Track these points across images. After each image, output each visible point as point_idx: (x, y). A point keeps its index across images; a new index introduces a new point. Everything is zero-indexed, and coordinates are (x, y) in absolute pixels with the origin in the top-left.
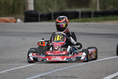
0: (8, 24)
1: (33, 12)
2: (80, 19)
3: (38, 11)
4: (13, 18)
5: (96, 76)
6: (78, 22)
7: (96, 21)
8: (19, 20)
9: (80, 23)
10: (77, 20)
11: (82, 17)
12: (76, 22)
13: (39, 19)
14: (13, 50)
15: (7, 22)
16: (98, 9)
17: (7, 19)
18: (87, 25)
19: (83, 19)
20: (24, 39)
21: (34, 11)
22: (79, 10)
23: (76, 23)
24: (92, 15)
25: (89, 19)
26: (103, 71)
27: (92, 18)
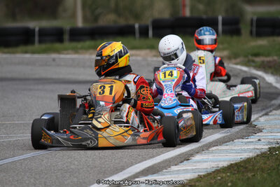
2: (37, 46)
5: (75, 180)
6: (33, 52)
7: (76, 51)
9: (36, 56)
10: (30, 48)
11: (40, 42)
12: (26, 52)
18: (54, 60)
22: (35, 25)
23: (28, 56)
24: (66, 37)
25: (58, 45)
26: (92, 168)
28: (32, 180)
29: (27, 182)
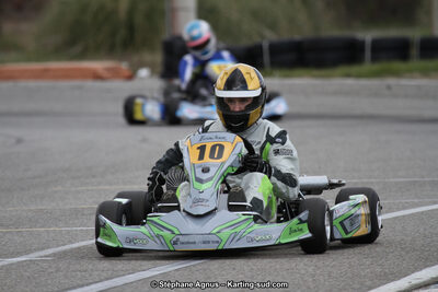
0: (98, 84)
2: (367, 66)
4: (124, 66)
5: (378, 269)
6: (359, 76)
7: (425, 73)
8: (144, 72)
9: (362, 82)
10: (355, 69)
11: (374, 59)
12: (348, 76)
14: (94, 176)
15: (97, 76)
17: (98, 65)
18: (389, 87)
19: (377, 67)
20: (144, 140)
22: (368, 36)
23: (350, 82)
24: (414, 52)
25: (397, 65)
27: (415, 63)
28: (310, 270)
29: (303, 272)
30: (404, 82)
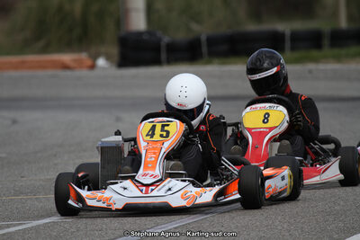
0: (68, 73)
1: (145, 37)
3: (159, 34)
4: (84, 56)
8: (101, 62)
13: (164, 56)
14: (85, 151)
15: (65, 67)
16: (343, 23)
17: (67, 58)
19: (297, 54)
20: (118, 119)
21: (148, 32)
27: (327, 50)
30: (321, 66)
